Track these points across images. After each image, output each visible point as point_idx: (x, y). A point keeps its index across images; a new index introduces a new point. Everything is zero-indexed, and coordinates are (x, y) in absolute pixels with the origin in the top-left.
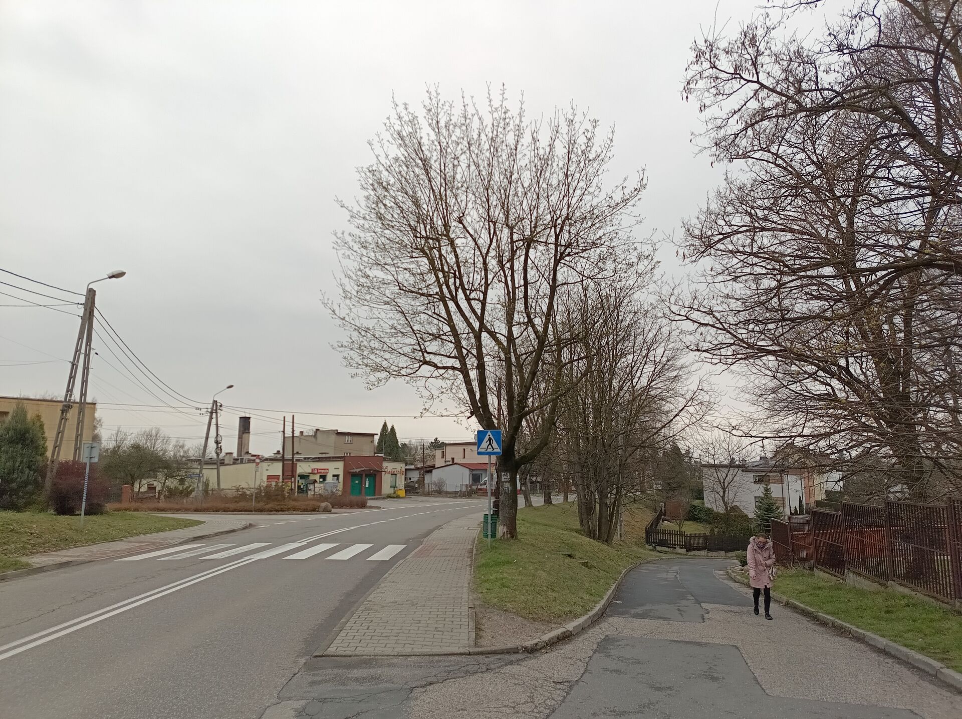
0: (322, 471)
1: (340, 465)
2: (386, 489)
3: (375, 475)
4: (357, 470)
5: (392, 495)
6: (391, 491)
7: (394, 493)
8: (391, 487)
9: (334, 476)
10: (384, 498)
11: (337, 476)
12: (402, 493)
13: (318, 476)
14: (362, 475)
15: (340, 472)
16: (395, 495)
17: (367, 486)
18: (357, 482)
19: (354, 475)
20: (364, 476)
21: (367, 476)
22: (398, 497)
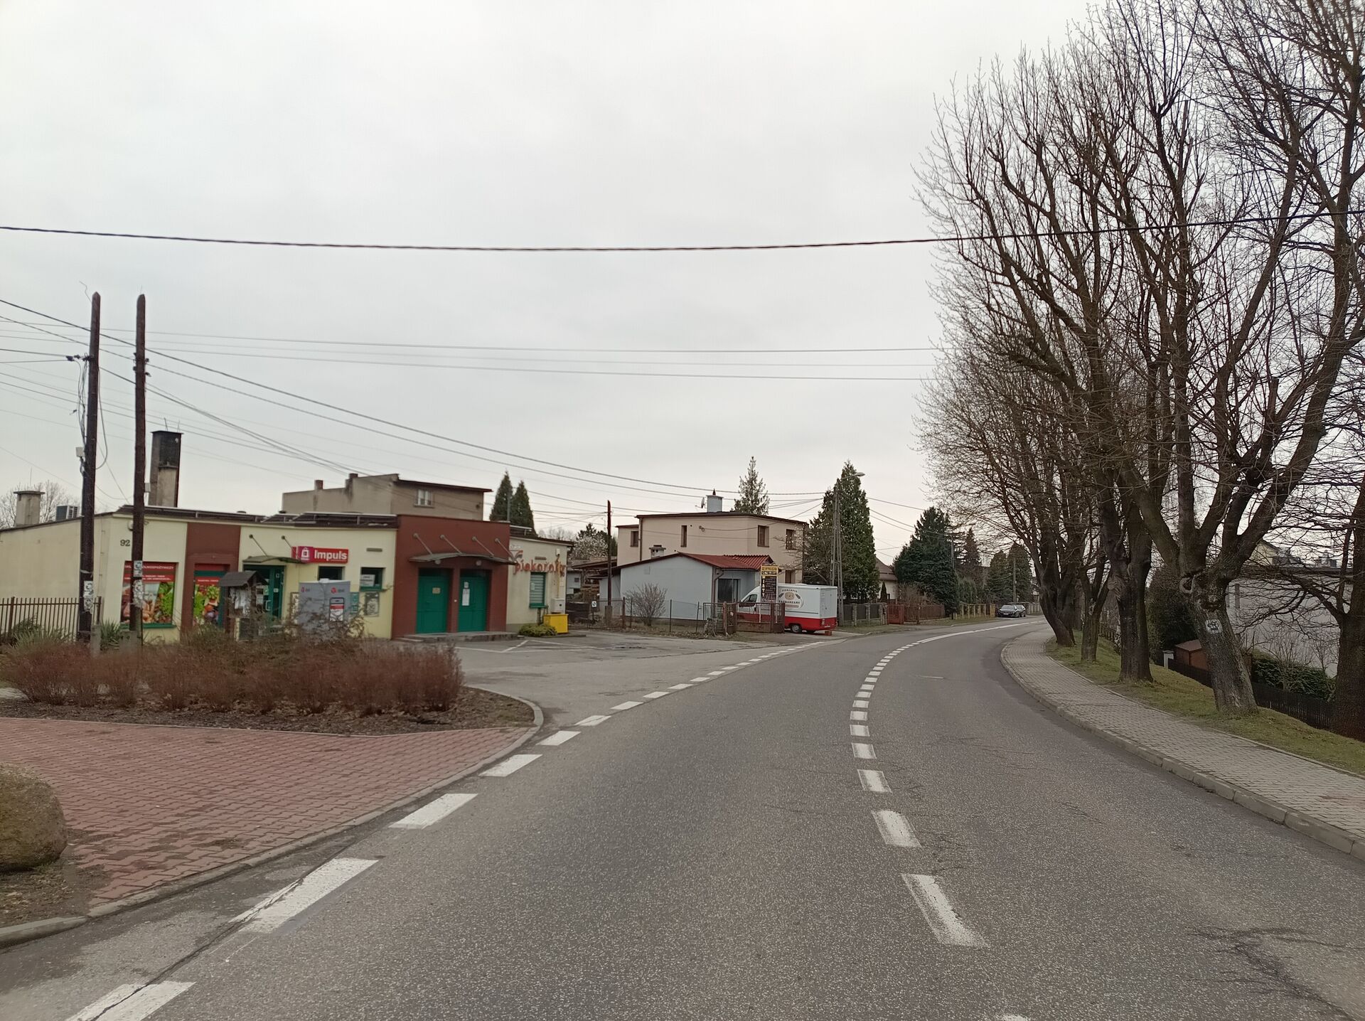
0: (328, 556)
1: (386, 540)
2: (518, 611)
3: (489, 572)
4: (438, 558)
5: (535, 629)
6: (530, 617)
7: (540, 623)
8: (532, 606)
9: (365, 571)
10: (512, 637)
11: (377, 572)
12: (560, 623)
13: (314, 569)
14: (449, 572)
15: (386, 561)
16: (542, 629)
17: (466, 602)
18: (436, 591)
19: (428, 572)
20: (456, 576)
21: (468, 574)
22: (551, 634)
